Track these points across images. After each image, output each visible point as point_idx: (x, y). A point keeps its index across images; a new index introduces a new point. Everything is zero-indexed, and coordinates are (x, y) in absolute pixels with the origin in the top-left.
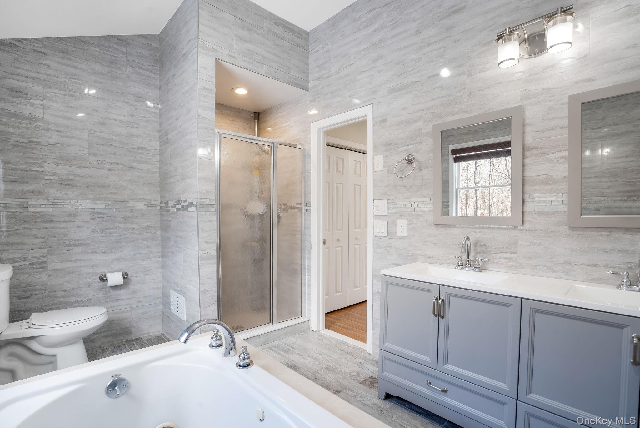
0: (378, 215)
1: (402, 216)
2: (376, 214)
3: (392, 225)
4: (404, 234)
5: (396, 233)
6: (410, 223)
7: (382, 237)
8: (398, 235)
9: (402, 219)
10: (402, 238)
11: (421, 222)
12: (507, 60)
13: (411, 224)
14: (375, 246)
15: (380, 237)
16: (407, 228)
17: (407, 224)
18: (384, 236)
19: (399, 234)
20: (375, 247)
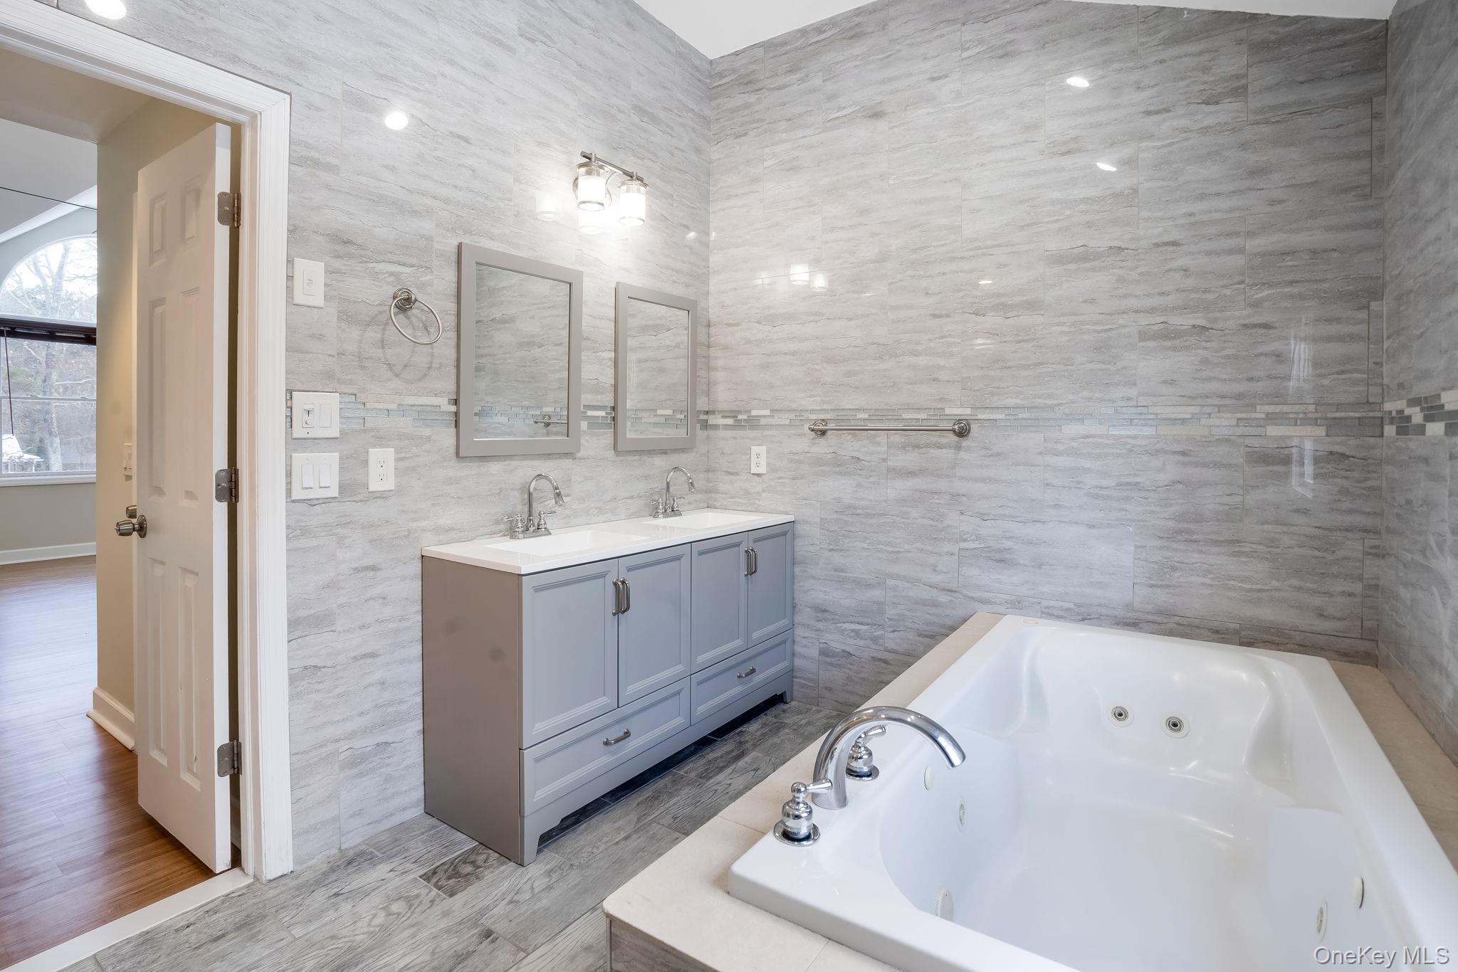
0: (308, 436)
1: (380, 439)
2: (298, 432)
3: (354, 463)
4: (389, 484)
5: (366, 485)
6: (402, 455)
7: (321, 501)
8: (371, 489)
9: (381, 446)
10: (382, 496)
11: (429, 452)
12: (594, 202)
13: (403, 459)
14: (295, 532)
15: (310, 503)
16: (395, 469)
17: (397, 460)
18: (323, 496)
19: (375, 486)
20: (291, 535)
